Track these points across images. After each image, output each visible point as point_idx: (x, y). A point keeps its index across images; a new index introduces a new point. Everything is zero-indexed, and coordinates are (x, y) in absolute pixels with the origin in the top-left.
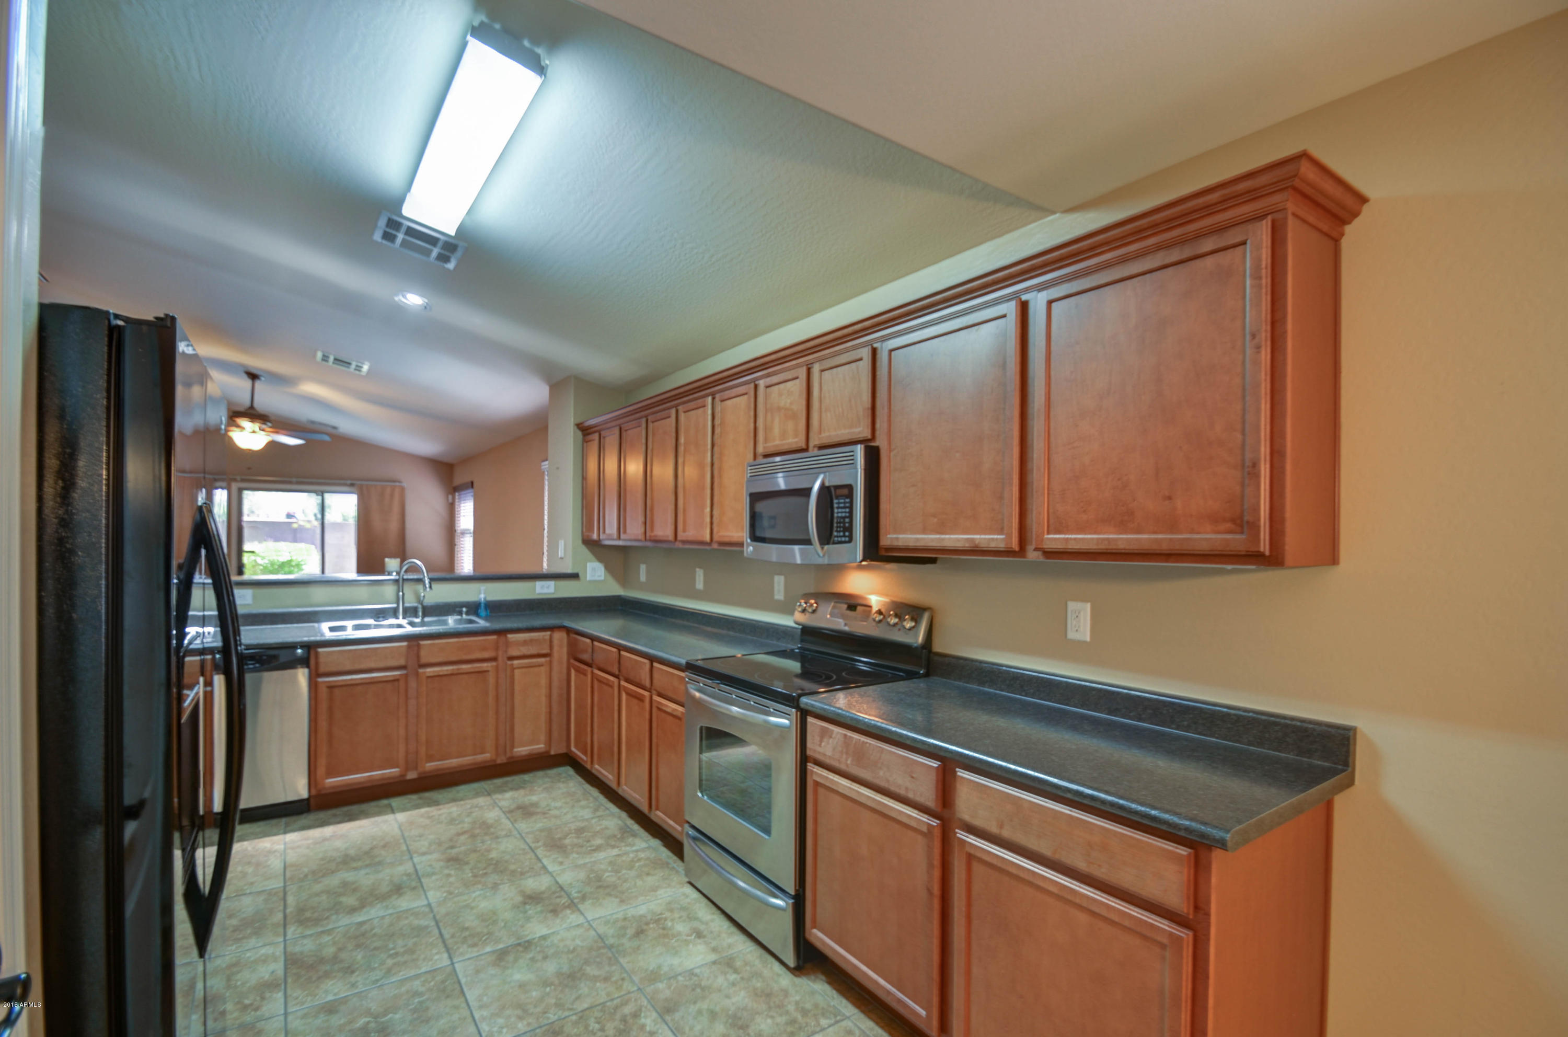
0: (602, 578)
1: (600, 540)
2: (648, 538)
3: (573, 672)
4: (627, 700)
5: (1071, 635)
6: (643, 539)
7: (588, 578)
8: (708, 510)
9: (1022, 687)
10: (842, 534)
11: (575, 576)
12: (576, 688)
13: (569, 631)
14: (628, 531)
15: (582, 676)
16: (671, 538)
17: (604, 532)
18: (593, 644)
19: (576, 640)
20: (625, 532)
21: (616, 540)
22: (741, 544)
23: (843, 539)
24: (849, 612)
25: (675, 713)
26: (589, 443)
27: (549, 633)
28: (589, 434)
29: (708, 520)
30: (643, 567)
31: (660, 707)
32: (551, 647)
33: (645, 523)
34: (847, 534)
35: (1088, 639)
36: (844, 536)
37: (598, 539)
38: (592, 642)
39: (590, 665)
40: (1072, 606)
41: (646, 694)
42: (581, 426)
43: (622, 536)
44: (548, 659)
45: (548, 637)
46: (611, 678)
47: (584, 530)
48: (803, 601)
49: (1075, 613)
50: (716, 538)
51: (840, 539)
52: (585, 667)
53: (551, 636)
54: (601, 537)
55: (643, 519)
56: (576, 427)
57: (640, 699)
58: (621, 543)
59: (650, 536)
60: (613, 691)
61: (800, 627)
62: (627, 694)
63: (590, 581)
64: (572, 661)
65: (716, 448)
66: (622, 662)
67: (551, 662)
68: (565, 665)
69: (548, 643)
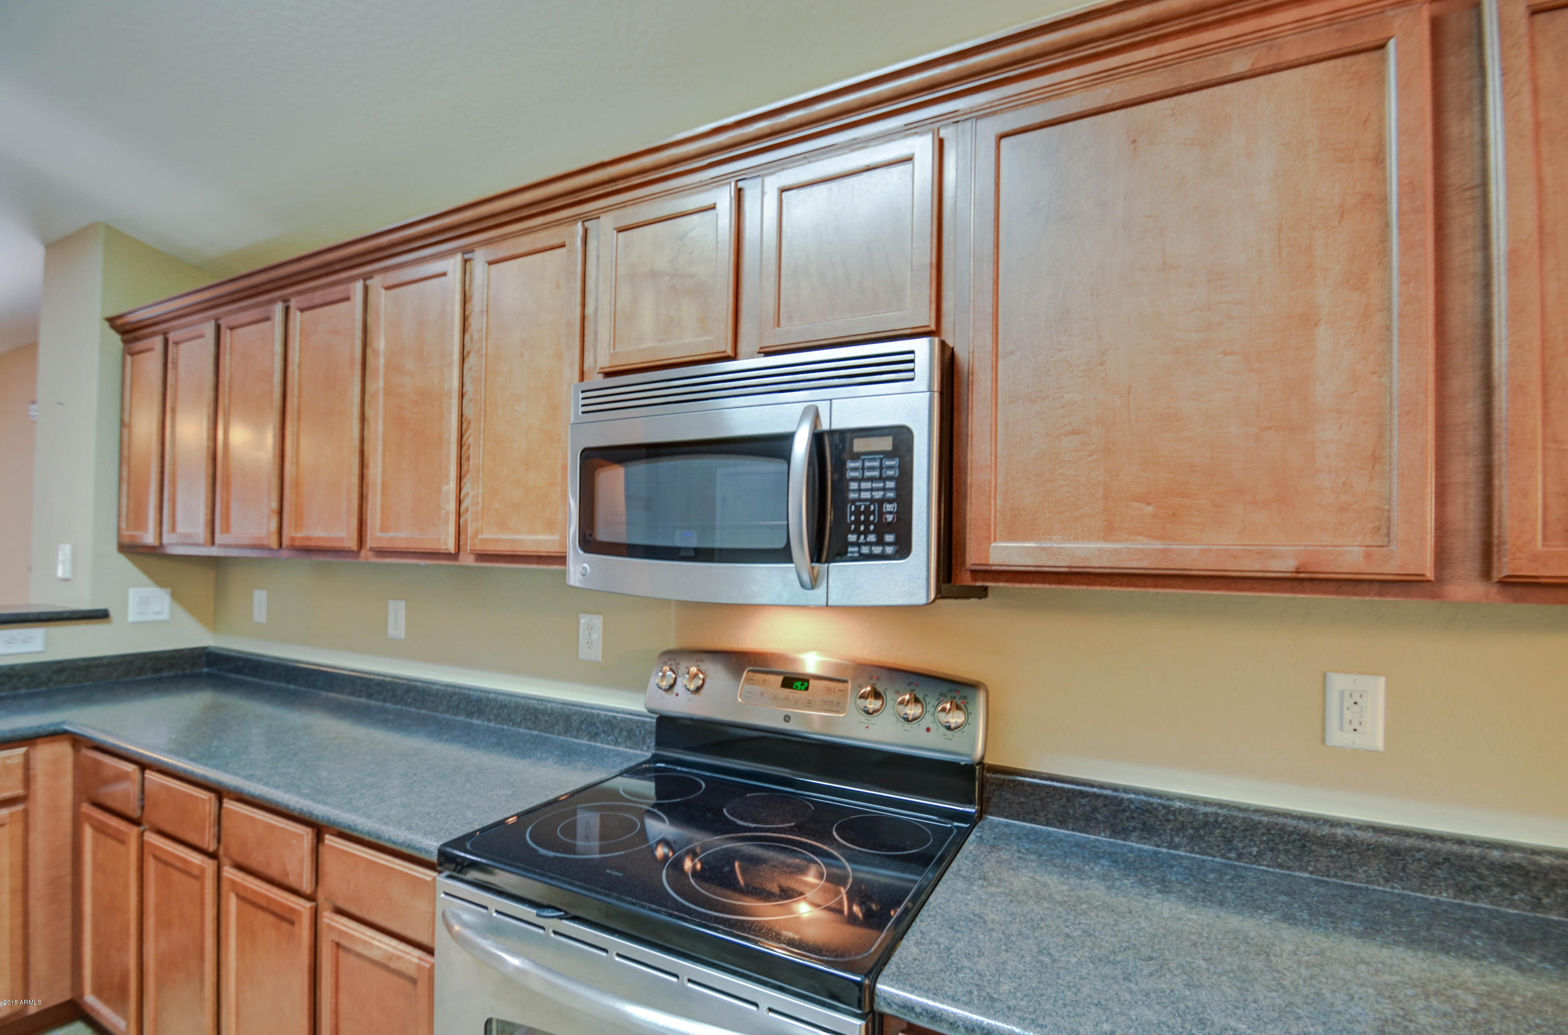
0: (165, 616)
1: (161, 545)
2: (286, 542)
3: (88, 832)
4: (240, 913)
5: (1338, 737)
6: (274, 543)
7: (131, 618)
8: (453, 485)
9: (1229, 841)
10: (872, 538)
11: (101, 615)
12: (97, 867)
13: (77, 741)
14: (234, 528)
15: (111, 843)
16: (352, 544)
17: (173, 529)
18: (143, 778)
19: (97, 763)
20: (226, 529)
21: (204, 545)
22: (561, 559)
23: (877, 550)
24: (786, 691)
25: (394, 965)
26: (137, 357)
27: (21, 751)
28: (137, 339)
29: (452, 506)
30: (260, 598)
31: (343, 942)
32: (27, 780)
33: (280, 513)
34: (889, 538)
35: (1380, 745)
36: (880, 542)
37: (157, 544)
38: (143, 773)
39: (136, 822)
40: (1339, 682)
41: (304, 906)
42: (119, 322)
43: (219, 538)
44: (19, 808)
45: (20, 760)
46: (196, 859)
47: (123, 525)
48: (666, 668)
49: (1351, 695)
50: (469, 544)
51: (865, 550)
52: (122, 825)
53: (27, 758)
54: (165, 540)
55: (274, 505)
56: (107, 324)
57: (286, 917)
58: (214, 551)
59: (293, 539)
60: (202, 887)
61: (656, 716)
62: (240, 897)
63: (134, 623)
64: (86, 808)
65: (471, 361)
66: (225, 822)
67: (26, 813)
68: (68, 814)
69: (19, 772)
